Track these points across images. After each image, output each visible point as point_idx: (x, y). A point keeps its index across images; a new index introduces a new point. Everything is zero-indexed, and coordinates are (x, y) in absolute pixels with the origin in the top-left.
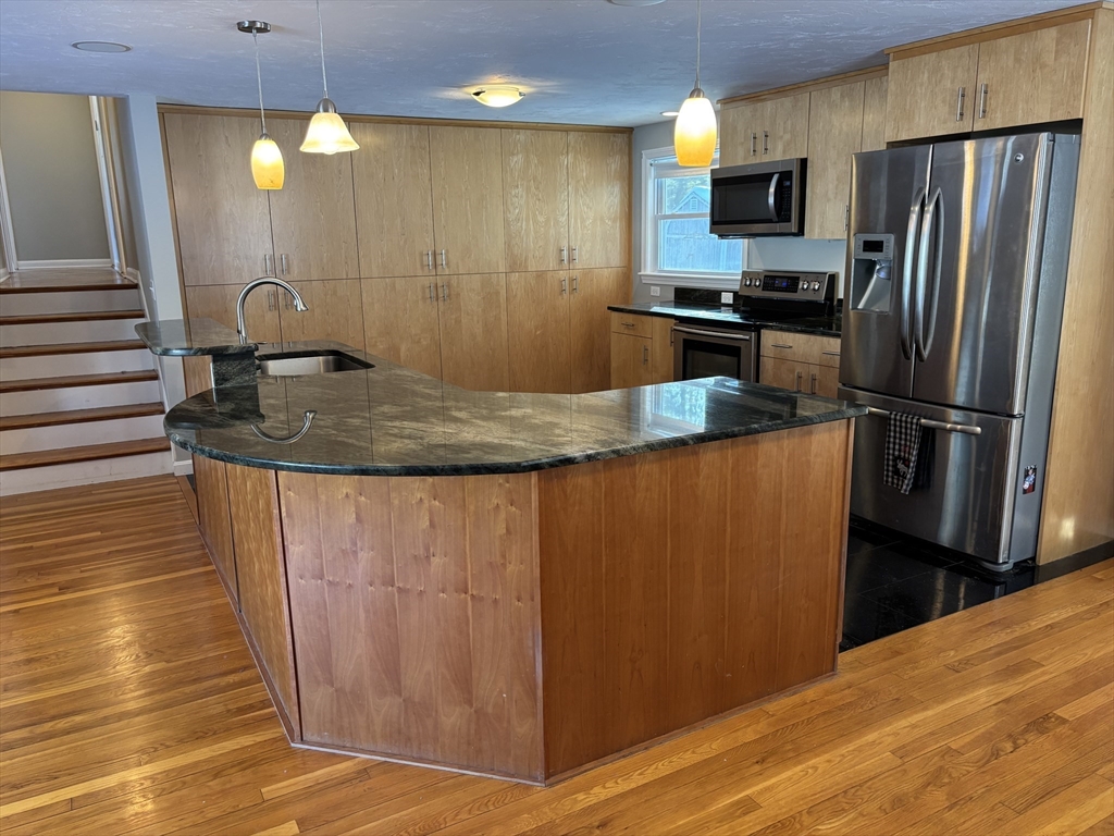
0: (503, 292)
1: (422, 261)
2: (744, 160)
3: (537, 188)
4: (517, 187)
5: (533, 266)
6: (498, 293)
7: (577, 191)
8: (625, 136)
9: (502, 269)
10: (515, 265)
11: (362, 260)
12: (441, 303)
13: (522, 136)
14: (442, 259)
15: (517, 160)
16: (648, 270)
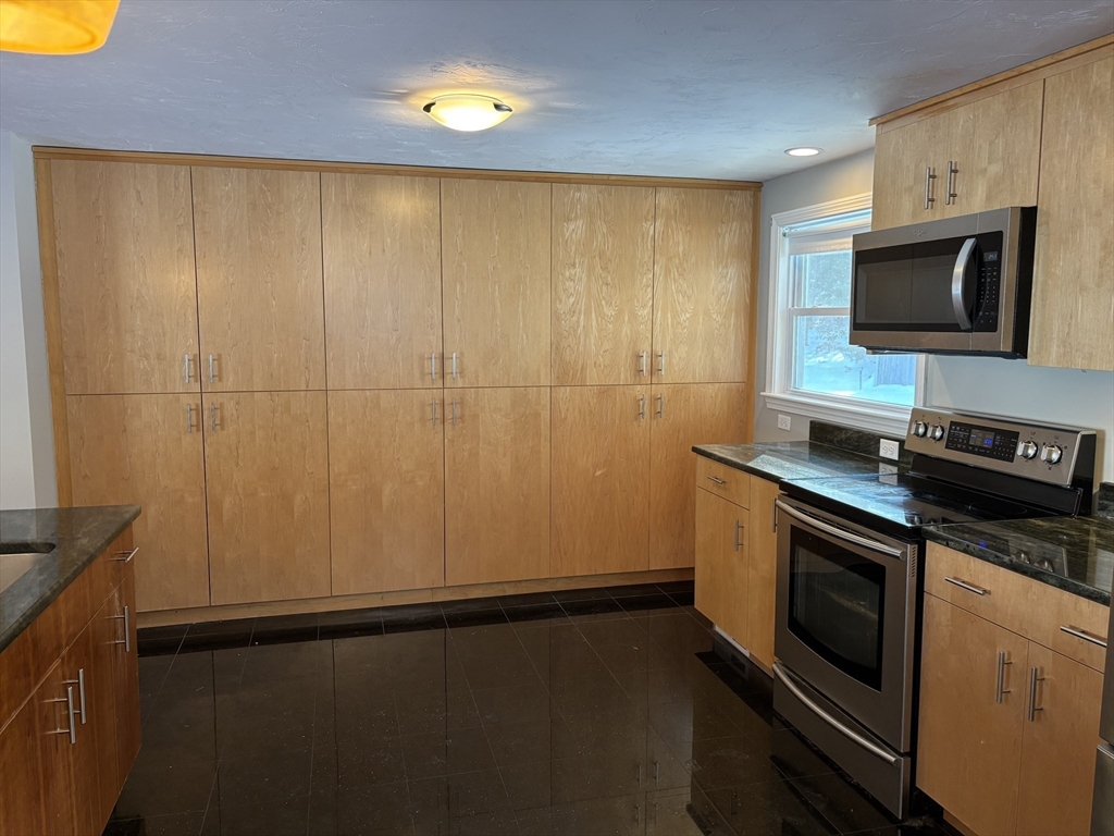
0: (545, 414)
1: (423, 367)
2: (913, 218)
3: (605, 268)
4: (574, 265)
5: (593, 377)
6: (537, 415)
7: (668, 272)
8: (749, 194)
9: (545, 381)
10: (566, 373)
11: (331, 365)
12: (448, 426)
13: (584, 194)
14: (453, 365)
15: (575, 229)
16: (776, 389)
